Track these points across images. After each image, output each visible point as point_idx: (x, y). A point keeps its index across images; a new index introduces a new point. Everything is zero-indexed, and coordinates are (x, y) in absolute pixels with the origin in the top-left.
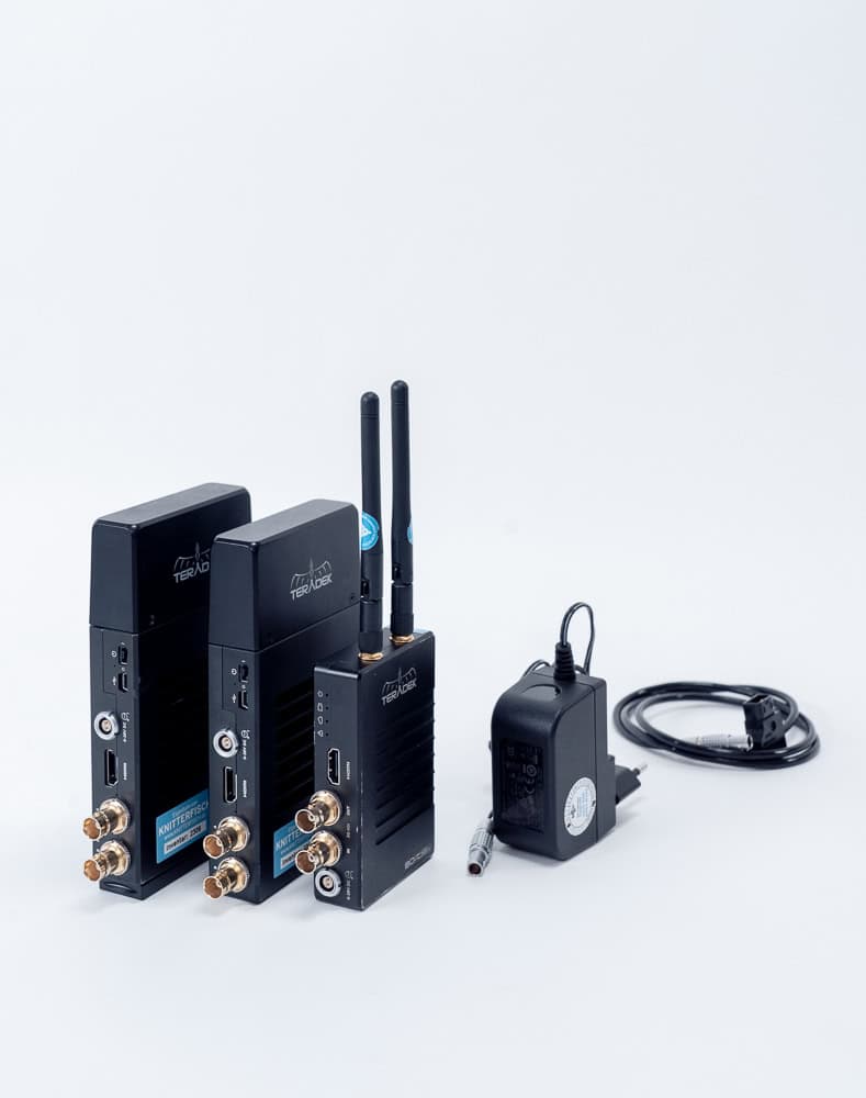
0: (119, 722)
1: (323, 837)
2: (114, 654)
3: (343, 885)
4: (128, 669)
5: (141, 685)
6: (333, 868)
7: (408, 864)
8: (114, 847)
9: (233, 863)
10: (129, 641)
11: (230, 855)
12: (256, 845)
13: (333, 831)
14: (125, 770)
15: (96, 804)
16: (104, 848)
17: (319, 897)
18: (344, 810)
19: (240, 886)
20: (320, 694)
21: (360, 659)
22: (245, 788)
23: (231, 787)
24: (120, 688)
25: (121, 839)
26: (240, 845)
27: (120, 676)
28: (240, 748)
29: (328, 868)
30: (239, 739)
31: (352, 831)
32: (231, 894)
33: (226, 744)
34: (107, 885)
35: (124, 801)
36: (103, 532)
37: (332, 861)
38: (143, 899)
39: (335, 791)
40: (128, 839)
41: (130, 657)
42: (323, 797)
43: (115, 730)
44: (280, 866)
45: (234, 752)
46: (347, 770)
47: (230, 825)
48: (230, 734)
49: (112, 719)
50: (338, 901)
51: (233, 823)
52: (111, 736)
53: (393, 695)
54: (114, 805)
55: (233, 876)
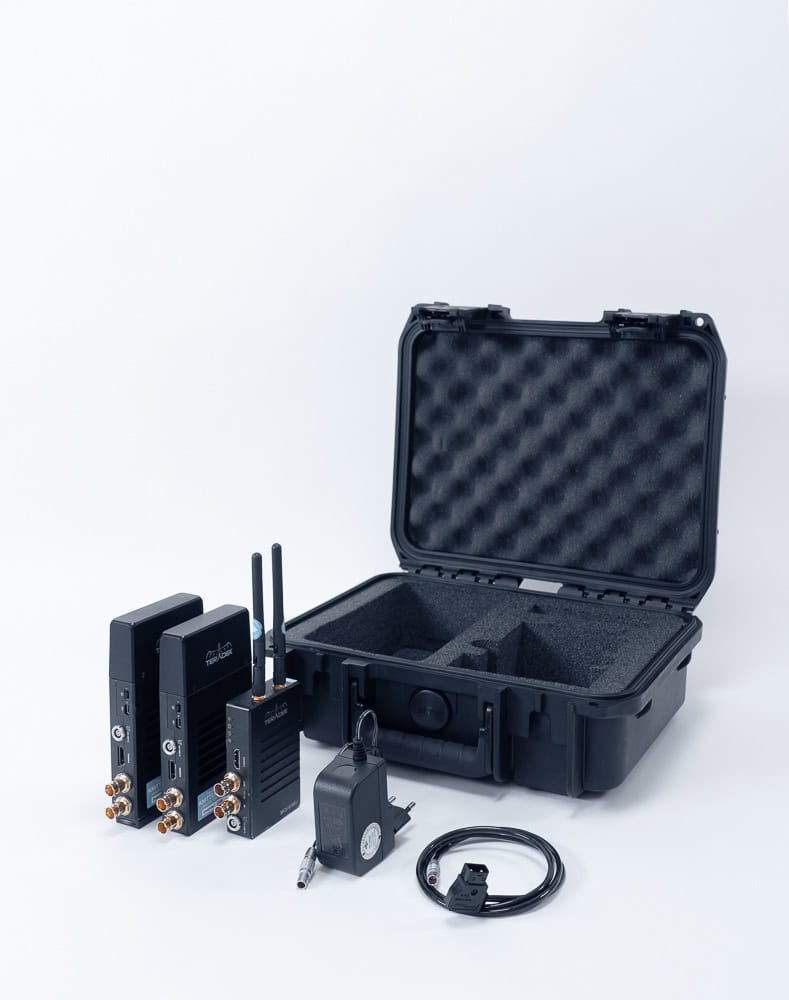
0: (125, 731)
1: (231, 798)
2: (122, 694)
3: (241, 825)
4: (130, 702)
5: (137, 711)
6: (236, 815)
7: (282, 812)
8: (123, 800)
9: (174, 814)
10: (130, 687)
11: (173, 809)
12: (187, 804)
13: (236, 795)
14: (129, 758)
15: (113, 777)
16: (118, 800)
17: (229, 830)
18: (242, 784)
19: (178, 826)
20: (229, 719)
21: (253, 700)
22: (180, 772)
23: (173, 772)
24: (126, 713)
25: (126, 796)
26: (178, 804)
27: (125, 707)
28: (177, 750)
29: (234, 815)
30: (177, 745)
31: (246, 795)
32: (174, 831)
33: (169, 747)
34: (119, 820)
35: (128, 775)
36: (116, 627)
37: (235, 812)
38: (140, 828)
39: (237, 773)
40: (131, 796)
41: (131, 695)
42: (231, 776)
43: (123, 736)
44: (202, 814)
45: (173, 752)
46: (244, 762)
47: (172, 792)
48: (172, 742)
49: (121, 730)
50: (238, 833)
51: (174, 791)
52: (121, 739)
53: (272, 719)
54: (123, 777)
55: (174, 821)
